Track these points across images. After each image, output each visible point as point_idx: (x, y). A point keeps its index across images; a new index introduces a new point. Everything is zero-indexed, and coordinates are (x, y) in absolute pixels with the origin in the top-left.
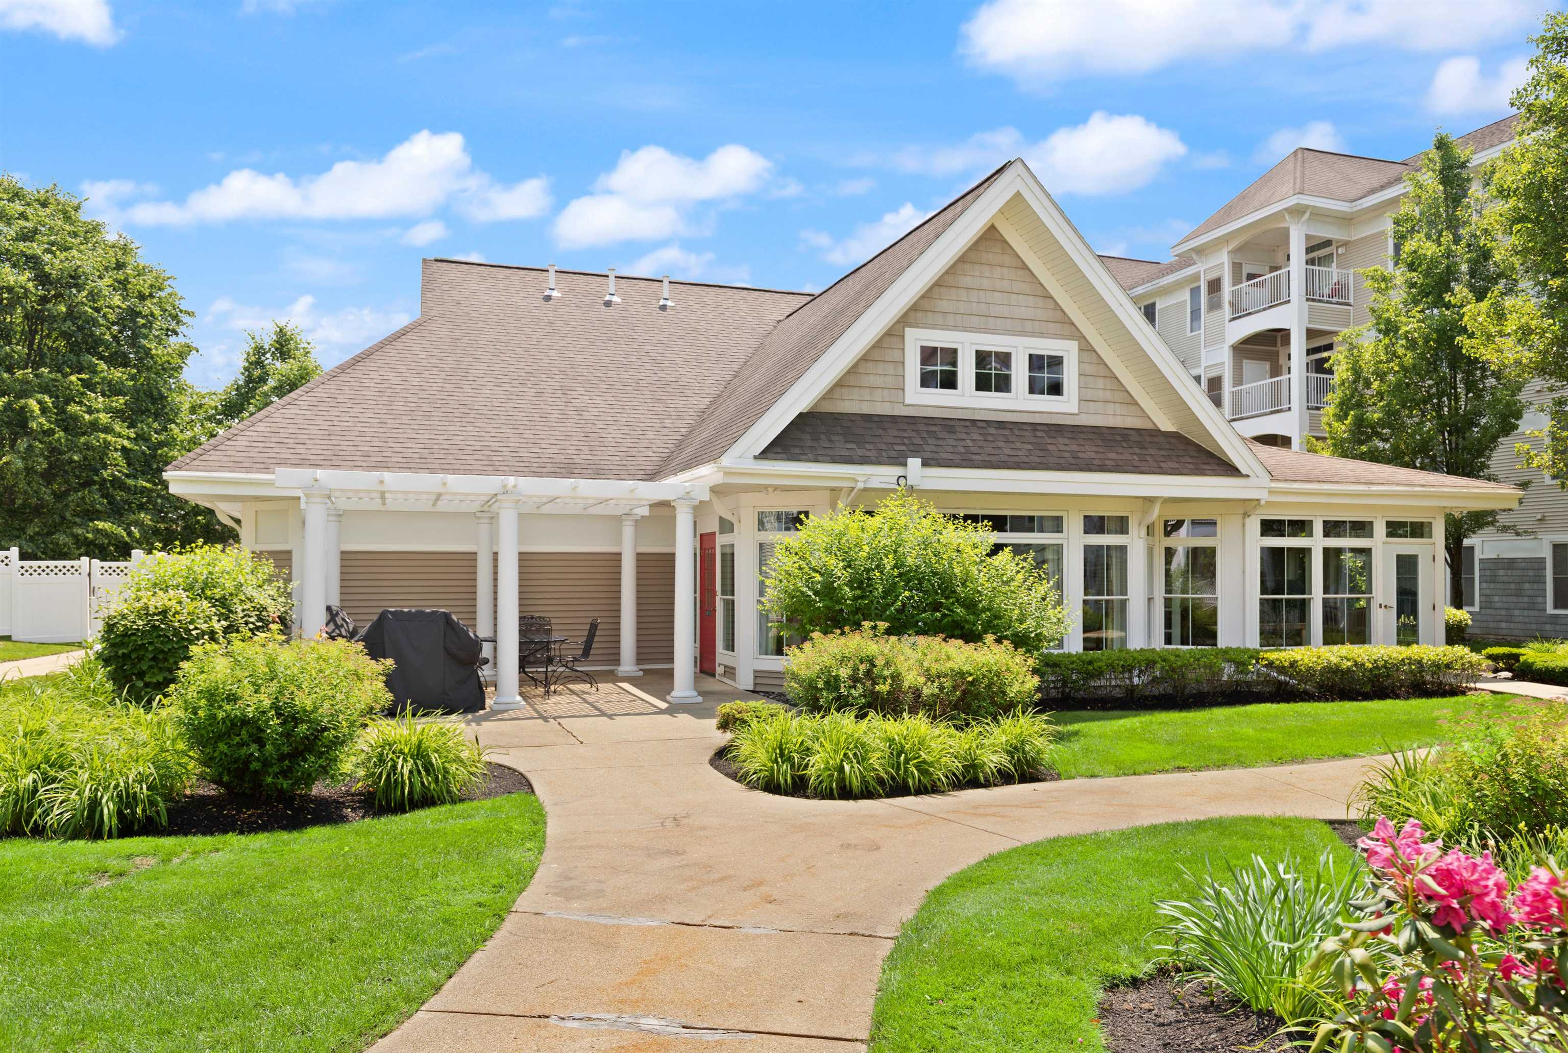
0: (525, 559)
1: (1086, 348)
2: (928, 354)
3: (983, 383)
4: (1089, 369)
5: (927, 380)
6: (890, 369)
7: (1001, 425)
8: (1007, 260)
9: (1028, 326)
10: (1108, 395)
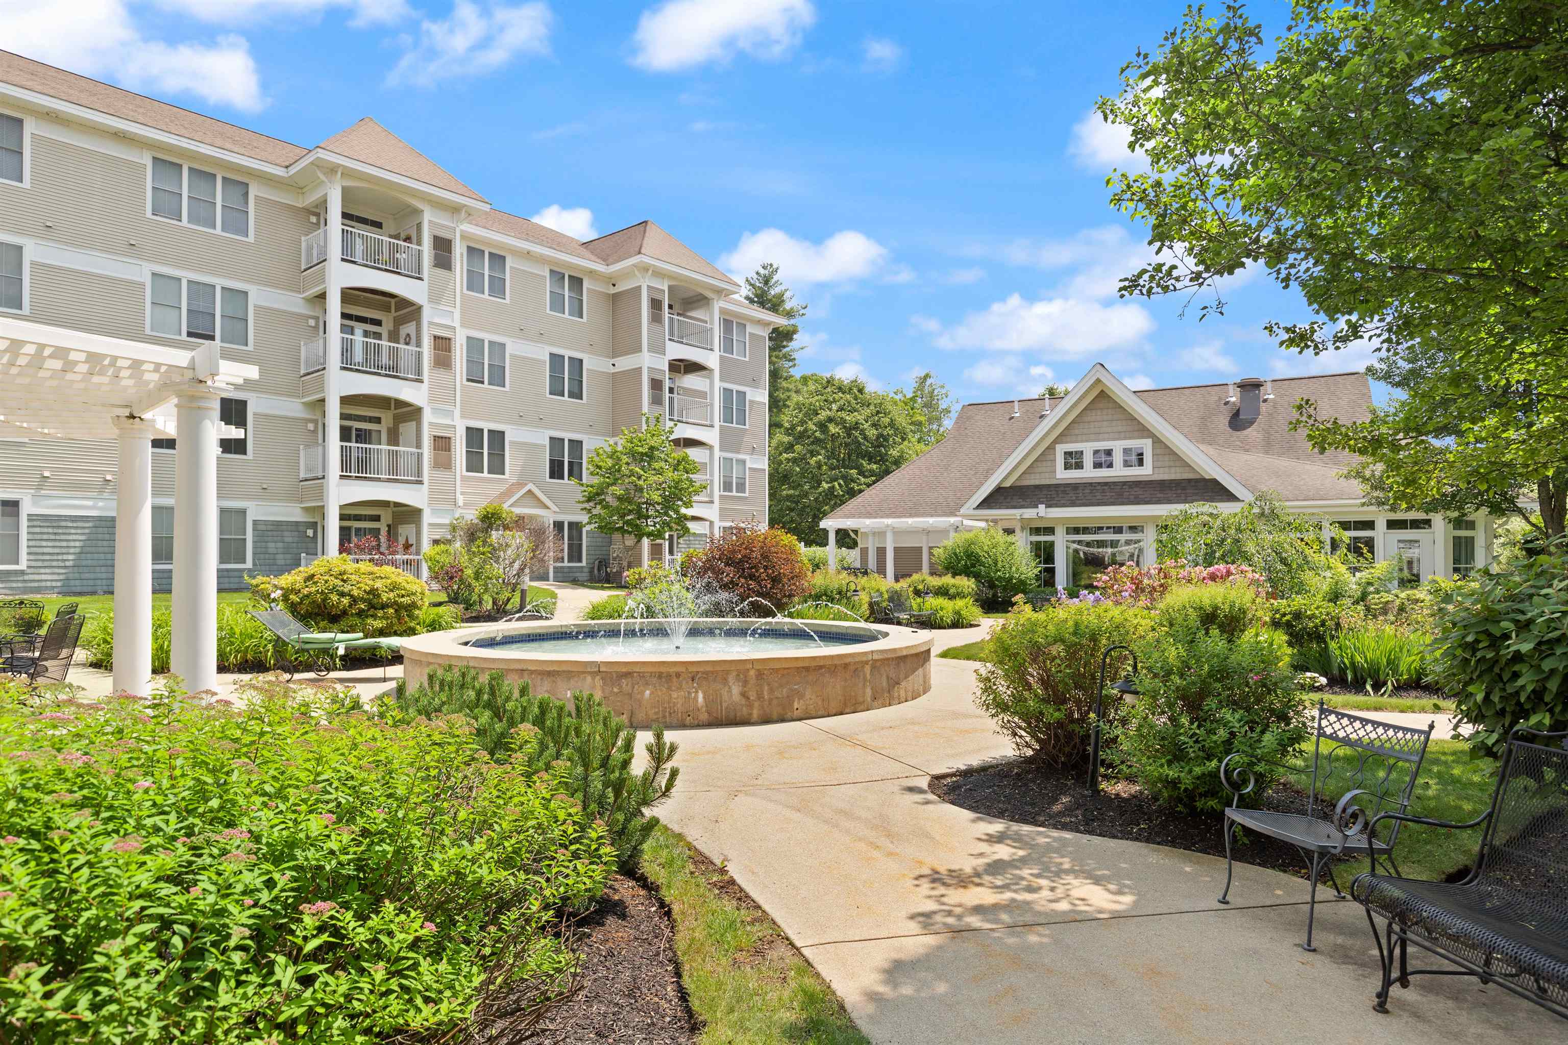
0: (897, 550)
1: (1157, 441)
2: (1068, 454)
3: (1097, 465)
4: (1158, 451)
5: (1067, 466)
6: (1049, 463)
7: (1106, 484)
8: (1111, 405)
9: (1122, 435)
10: (1172, 464)
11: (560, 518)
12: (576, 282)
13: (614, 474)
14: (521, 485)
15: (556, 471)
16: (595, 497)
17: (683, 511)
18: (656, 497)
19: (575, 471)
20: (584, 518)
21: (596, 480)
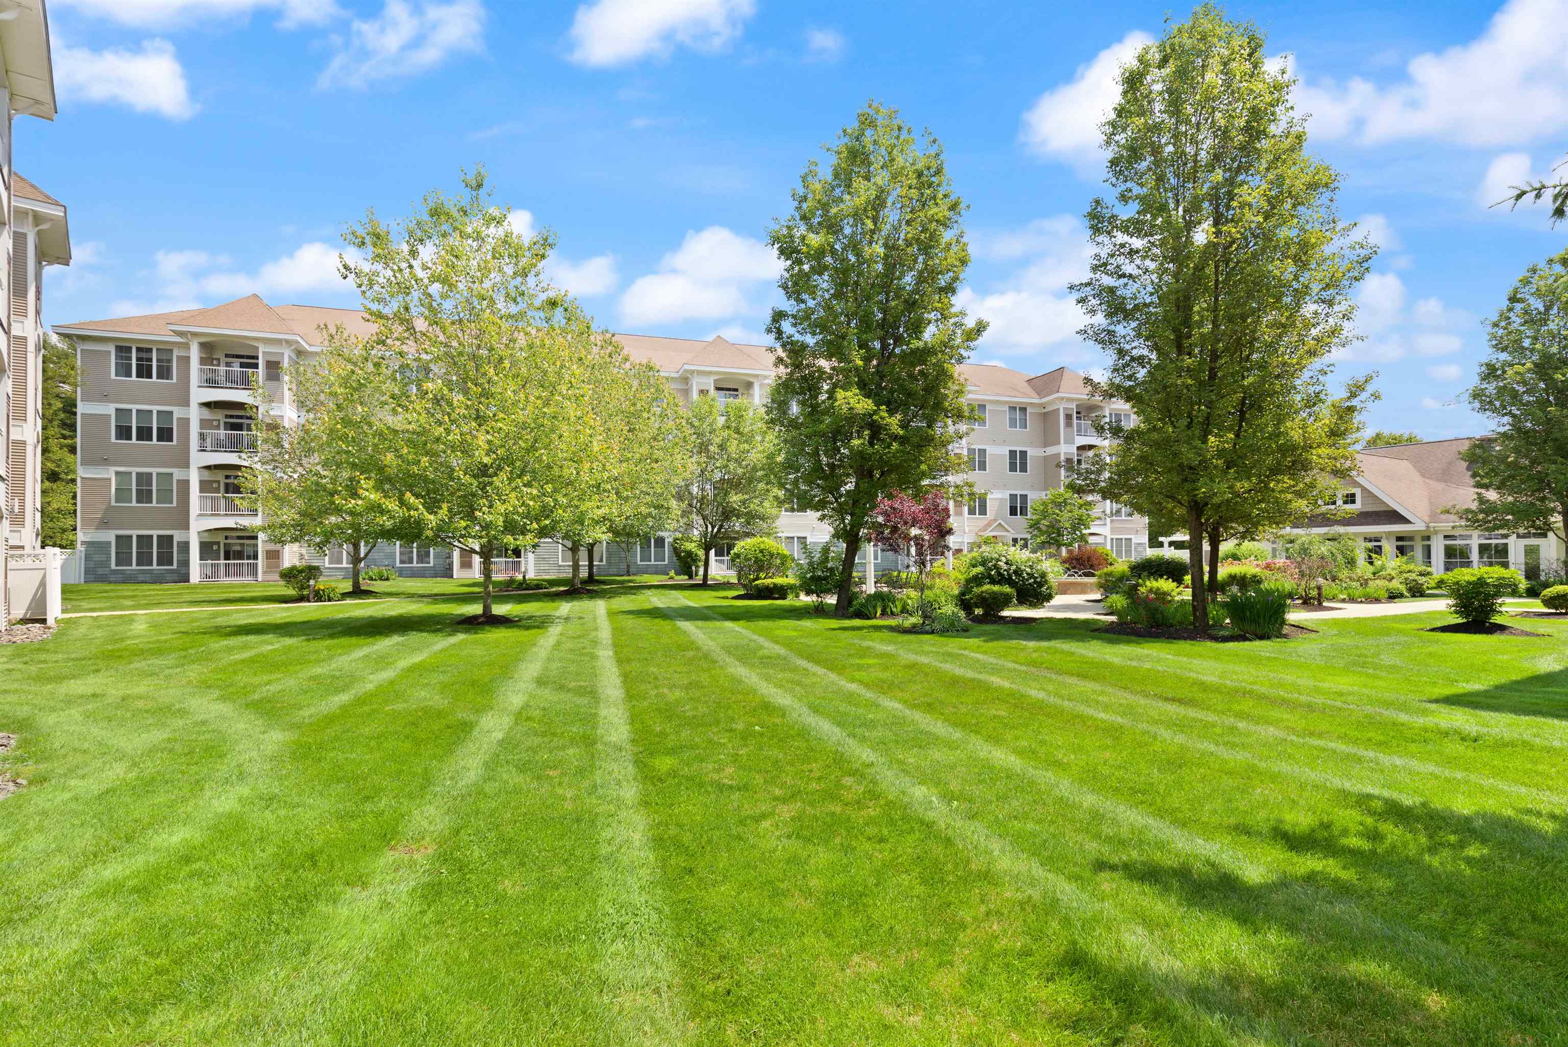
11: (1015, 536)
12: (1023, 410)
13: (1044, 514)
14: (995, 520)
15: (1013, 511)
16: (1034, 525)
17: (1084, 532)
18: (1067, 525)
19: (1024, 512)
20: (1029, 536)
21: (1034, 517)
